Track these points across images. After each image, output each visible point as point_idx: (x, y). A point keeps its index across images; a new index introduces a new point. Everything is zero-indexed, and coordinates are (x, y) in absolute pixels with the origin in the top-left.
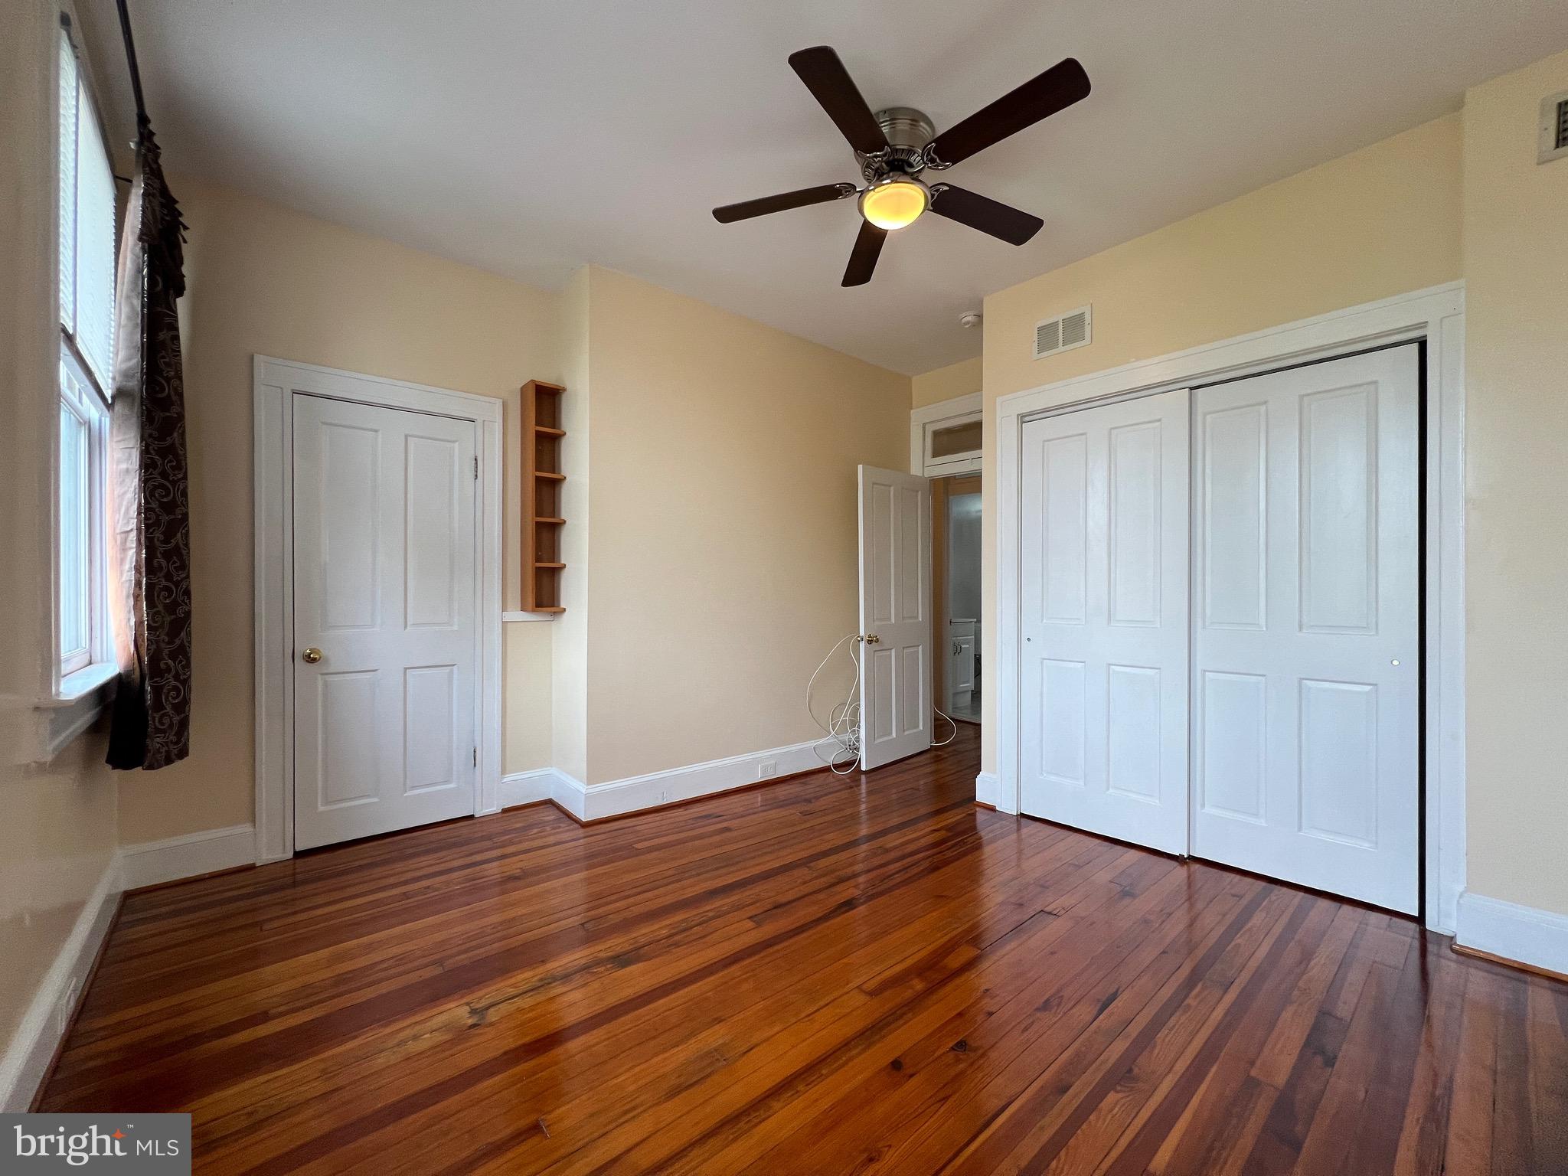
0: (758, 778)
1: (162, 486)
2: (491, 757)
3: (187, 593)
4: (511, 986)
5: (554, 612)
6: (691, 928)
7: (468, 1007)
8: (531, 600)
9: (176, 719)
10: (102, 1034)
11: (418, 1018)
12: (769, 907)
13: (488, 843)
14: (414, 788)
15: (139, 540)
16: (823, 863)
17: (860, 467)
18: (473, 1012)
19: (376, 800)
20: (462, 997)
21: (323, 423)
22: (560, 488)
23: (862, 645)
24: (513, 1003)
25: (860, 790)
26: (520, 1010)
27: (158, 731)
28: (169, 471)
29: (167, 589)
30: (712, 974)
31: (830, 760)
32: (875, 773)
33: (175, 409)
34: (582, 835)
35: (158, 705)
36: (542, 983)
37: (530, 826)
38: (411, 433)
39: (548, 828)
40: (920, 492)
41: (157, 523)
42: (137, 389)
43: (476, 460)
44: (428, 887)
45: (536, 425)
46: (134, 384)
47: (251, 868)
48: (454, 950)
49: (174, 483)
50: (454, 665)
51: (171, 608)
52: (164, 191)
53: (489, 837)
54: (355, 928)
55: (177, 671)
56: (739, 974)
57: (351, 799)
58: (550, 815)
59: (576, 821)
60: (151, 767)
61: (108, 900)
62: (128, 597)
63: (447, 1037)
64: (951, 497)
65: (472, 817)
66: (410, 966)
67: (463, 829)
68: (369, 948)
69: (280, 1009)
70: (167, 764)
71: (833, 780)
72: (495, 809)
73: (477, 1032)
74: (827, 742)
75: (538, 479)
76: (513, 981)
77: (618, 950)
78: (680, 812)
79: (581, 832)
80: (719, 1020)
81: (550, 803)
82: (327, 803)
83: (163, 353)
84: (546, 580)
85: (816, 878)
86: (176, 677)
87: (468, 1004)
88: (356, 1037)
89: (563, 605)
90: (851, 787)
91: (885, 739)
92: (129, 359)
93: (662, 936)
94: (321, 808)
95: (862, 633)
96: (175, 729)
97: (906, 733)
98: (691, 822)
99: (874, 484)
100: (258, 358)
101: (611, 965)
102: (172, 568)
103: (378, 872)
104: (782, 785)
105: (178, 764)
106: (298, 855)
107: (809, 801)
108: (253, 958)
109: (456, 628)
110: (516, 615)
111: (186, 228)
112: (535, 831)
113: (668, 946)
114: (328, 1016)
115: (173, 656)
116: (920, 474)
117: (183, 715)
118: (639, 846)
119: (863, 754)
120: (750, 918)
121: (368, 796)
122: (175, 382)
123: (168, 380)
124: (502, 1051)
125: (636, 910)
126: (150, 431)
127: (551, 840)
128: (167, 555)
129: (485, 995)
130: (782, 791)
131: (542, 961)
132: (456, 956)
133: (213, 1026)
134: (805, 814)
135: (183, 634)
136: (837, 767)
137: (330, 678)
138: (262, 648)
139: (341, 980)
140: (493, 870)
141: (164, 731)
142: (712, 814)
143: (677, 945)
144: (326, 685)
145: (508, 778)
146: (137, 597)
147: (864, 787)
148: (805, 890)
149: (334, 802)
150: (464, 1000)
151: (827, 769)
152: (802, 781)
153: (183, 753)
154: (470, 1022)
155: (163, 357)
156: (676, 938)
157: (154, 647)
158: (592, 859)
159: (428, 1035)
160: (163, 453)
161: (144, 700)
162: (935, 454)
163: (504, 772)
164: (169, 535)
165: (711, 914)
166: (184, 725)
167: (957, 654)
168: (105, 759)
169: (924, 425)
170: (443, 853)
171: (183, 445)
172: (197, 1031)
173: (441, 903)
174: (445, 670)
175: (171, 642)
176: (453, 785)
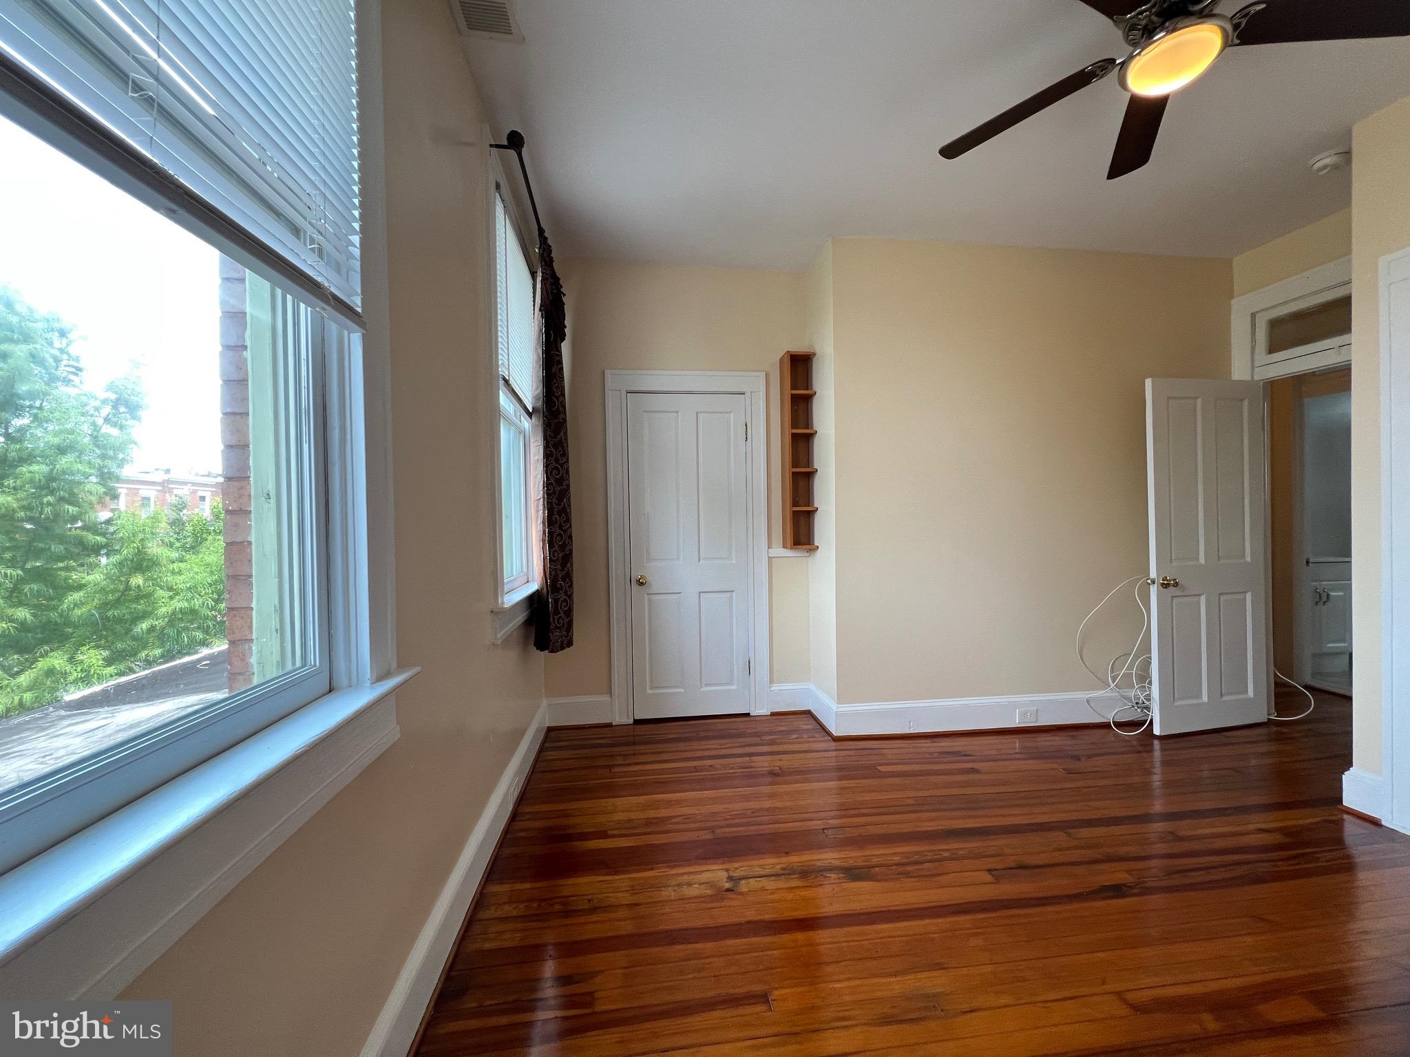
0: (1016, 722)
1: (556, 468)
2: (761, 669)
3: (570, 537)
4: (761, 866)
5: (810, 550)
6: (923, 863)
7: (727, 873)
8: (790, 541)
9: (566, 620)
10: (528, 816)
11: (691, 869)
12: (1012, 864)
13: (757, 740)
14: (707, 685)
15: (544, 505)
16: (1085, 832)
17: (1148, 383)
18: (730, 878)
19: (682, 691)
20: (724, 863)
21: (646, 412)
22: (813, 443)
23: (1154, 590)
24: (760, 881)
25: (1152, 757)
26: (763, 889)
27: (556, 627)
28: (560, 458)
29: (560, 535)
30: (939, 916)
31: (1110, 716)
32: (1176, 740)
33: (561, 416)
34: (834, 748)
35: (556, 612)
36: (783, 872)
37: (790, 732)
38: (699, 410)
39: (805, 736)
40: (1246, 403)
41: (554, 492)
42: (541, 407)
43: (746, 425)
44: (711, 766)
45: (791, 389)
46: (540, 404)
47: (609, 725)
48: (724, 823)
49: (562, 465)
50: (733, 591)
51: (563, 547)
52: (554, 275)
53: (756, 735)
54: (662, 785)
55: (566, 590)
56: (970, 926)
57: (668, 687)
58: (807, 725)
59: (828, 733)
60: (552, 651)
61: (538, 730)
62: (540, 541)
63: (709, 892)
64: (1306, 401)
65: (748, 715)
66: (692, 826)
67: (740, 724)
68: (669, 803)
69: (616, 832)
70: (561, 650)
71: (1113, 739)
72: (765, 711)
73: (731, 896)
74: (1104, 695)
75: (794, 436)
76: (761, 862)
77: (851, 863)
78: (927, 744)
79: (833, 745)
80: (940, 967)
81: (808, 713)
82: (652, 688)
83: (555, 381)
84: (802, 521)
85: (1076, 848)
86: (566, 593)
87: (727, 870)
88: (652, 869)
89: (816, 544)
90: (1139, 752)
91: (1194, 701)
92: (537, 389)
93: (892, 862)
94: (649, 691)
95: (1153, 574)
96: (565, 627)
97: (1225, 698)
98: (935, 755)
99: (1169, 398)
100: (608, 372)
101: (843, 875)
102: (562, 522)
103: (682, 746)
104: (1045, 735)
105: (567, 650)
106: (637, 722)
107: (1077, 758)
108: (611, 790)
109: (734, 562)
110: (779, 551)
111: (564, 295)
112: (794, 736)
113: (899, 874)
114: (638, 847)
115: (564, 579)
116: (1247, 377)
117: (569, 619)
118: (881, 768)
119: (1156, 715)
120: (989, 870)
121: (677, 687)
122: (561, 399)
123: (557, 398)
124: (746, 919)
125: (872, 830)
126: (550, 433)
127: (805, 747)
128: (559, 513)
129: (740, 867)
130: (1044, 741)
131: (786, 853)
132: (724, 827)
133: (579, 831)
134: (1070, 772)
135: (569, 565)
136: (1118, 725)
137: (653, 597)
138: (613, 574)
139: (649, 822)
140: (763, 763)
141: (559, 628)
142: (961, 751)
143: (908, 875)
144: (649, 600)
145: (775, 687)
146: (543, 541)
147: (1157, 753)
148: (1059, 857)
149: (657, 688)
150: (725, 866)
151: (1106, 726)
152: (1070, 734)
153: (570, 644)
154: (727, 885)
155: (555, 383)
156: (909, 868)
157: (553, 573)
158: (844, 772)
159: (697, 886)
160: (556, 446)
161: (548, 606)
162: (1272, 350)
163: (771, 681)
164: (560, 499)
165: (946, 854)
166: (570, 624)
167: (1321, 603)
168: (533, 643)
169: (1253, 316)
170: (724, 741)
171: (566, 439)
172: (571, 831)
173: (716, 781)
174: (728, 595)
175: (562, 570)
176: (734, 687)
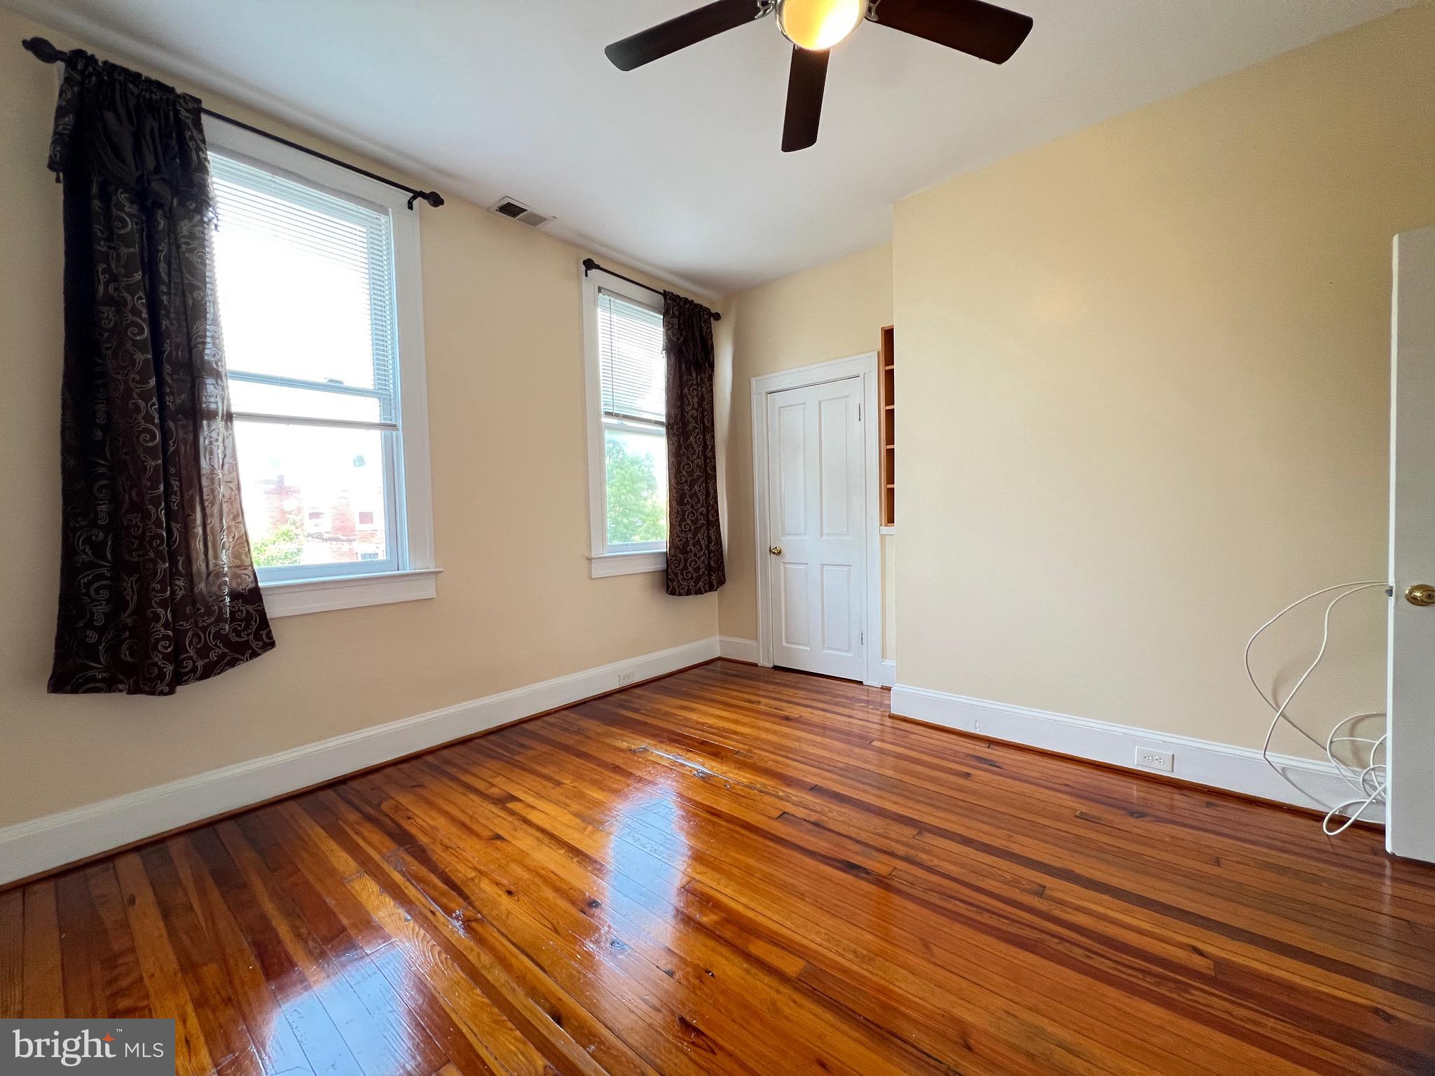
0: (1132, 762)
8: (886, 518)
13: (828, 699)
14: (828, 648)
17: (1395, 240)
19: (808, 649)
23: (1391, 606)
27: (684, 579)
29: (692, 512)
35: (685, 568)
39: (870, 707)
41: (686, 481)
43: (860, 407)
45: (885, 365)
47: (756, 665)
50: (851, 566)
51: (695, 522)
53: (835, 695)
55: (696, 553)
57: (800, 644)
65: (861, 683)
70: (686, 595)
72: (877, 683)
75: (887, 412)
82: (787, 642)
94: (784, 644)
95: (1391, 578)
98: (960, 755)
100: (753, 380)
102: (694, 503)
106: (775, 667)
109: (851, 539)
110: (885, 529)
112: (861, 704)
115: (694, 545)
119: (1388, 819)
121: (803, 645)
125: (768, 764)
137: (788, 566)
138: (758, 545)
141: (687, 580)
142: (991, 761)
144: (785, 567)
145: (885, 662)
151: (1317, 817)
157: (683, 540)
163: (884, 656)
165: (780, 794)
174: (847, 568)
175: (694, 538)
176: (851, 655)
